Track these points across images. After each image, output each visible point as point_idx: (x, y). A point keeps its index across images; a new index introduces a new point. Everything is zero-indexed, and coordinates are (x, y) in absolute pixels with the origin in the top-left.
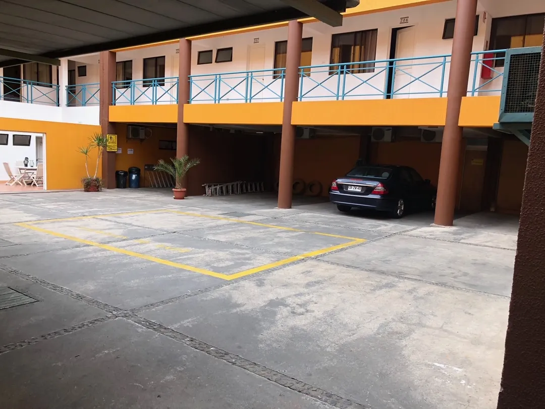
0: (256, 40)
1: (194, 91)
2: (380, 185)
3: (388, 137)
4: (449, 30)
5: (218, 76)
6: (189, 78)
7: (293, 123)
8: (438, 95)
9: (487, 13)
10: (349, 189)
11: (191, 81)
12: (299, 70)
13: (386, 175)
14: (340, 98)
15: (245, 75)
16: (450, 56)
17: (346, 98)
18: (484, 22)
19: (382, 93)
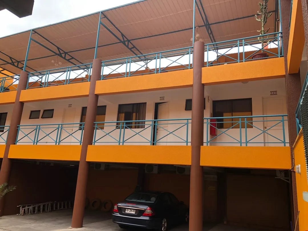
0: (70, 106)
1: (20, 135)
2: (149, 208)
3: (155, 171)
4: (188, 105)
5: (38, 126)
6: (18, 127)
7: (88, 160)
8: (185, 144)
9: (209, 97)
10: (126, 212)
11: (19, 129)
12: (94, 124)
13: (153, 200)
14: (121, 144)
15: (57, 126)
16: (191, 119)
17: (125, 144)
18: (209, 102)
19: (149, 142)
